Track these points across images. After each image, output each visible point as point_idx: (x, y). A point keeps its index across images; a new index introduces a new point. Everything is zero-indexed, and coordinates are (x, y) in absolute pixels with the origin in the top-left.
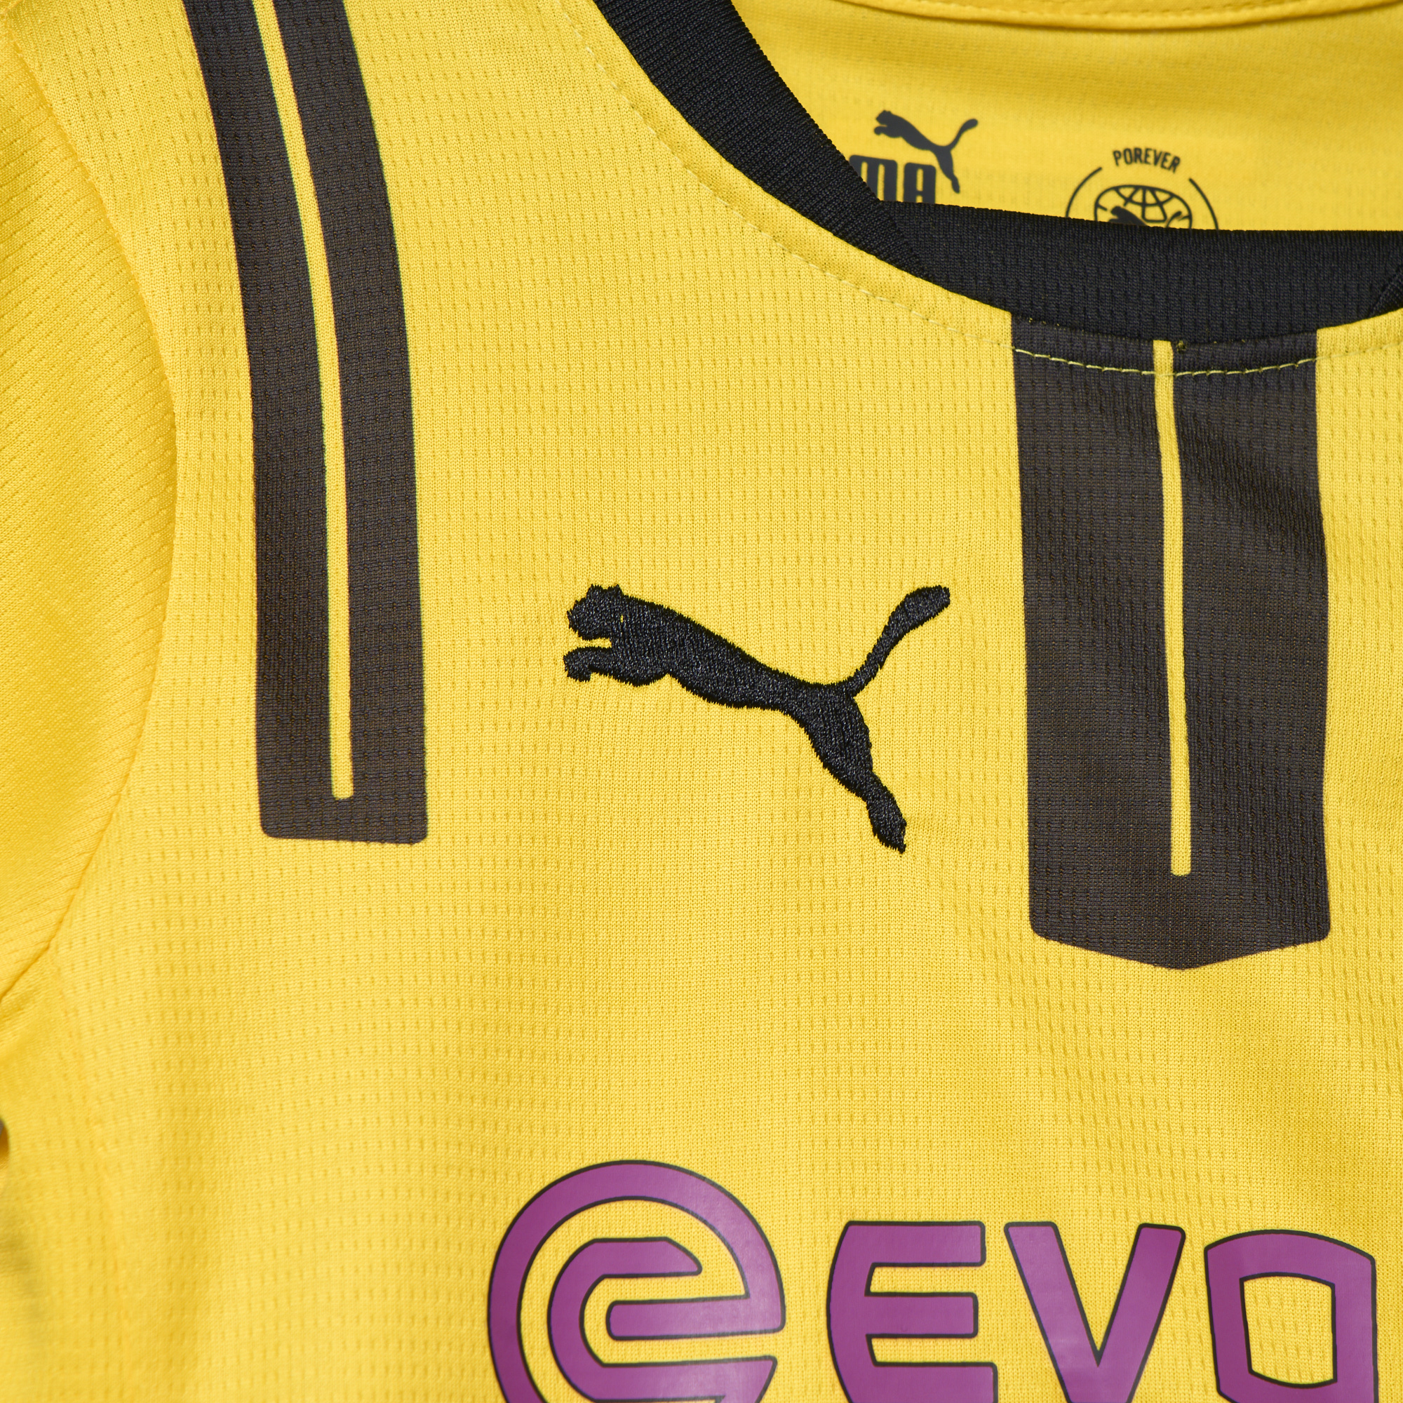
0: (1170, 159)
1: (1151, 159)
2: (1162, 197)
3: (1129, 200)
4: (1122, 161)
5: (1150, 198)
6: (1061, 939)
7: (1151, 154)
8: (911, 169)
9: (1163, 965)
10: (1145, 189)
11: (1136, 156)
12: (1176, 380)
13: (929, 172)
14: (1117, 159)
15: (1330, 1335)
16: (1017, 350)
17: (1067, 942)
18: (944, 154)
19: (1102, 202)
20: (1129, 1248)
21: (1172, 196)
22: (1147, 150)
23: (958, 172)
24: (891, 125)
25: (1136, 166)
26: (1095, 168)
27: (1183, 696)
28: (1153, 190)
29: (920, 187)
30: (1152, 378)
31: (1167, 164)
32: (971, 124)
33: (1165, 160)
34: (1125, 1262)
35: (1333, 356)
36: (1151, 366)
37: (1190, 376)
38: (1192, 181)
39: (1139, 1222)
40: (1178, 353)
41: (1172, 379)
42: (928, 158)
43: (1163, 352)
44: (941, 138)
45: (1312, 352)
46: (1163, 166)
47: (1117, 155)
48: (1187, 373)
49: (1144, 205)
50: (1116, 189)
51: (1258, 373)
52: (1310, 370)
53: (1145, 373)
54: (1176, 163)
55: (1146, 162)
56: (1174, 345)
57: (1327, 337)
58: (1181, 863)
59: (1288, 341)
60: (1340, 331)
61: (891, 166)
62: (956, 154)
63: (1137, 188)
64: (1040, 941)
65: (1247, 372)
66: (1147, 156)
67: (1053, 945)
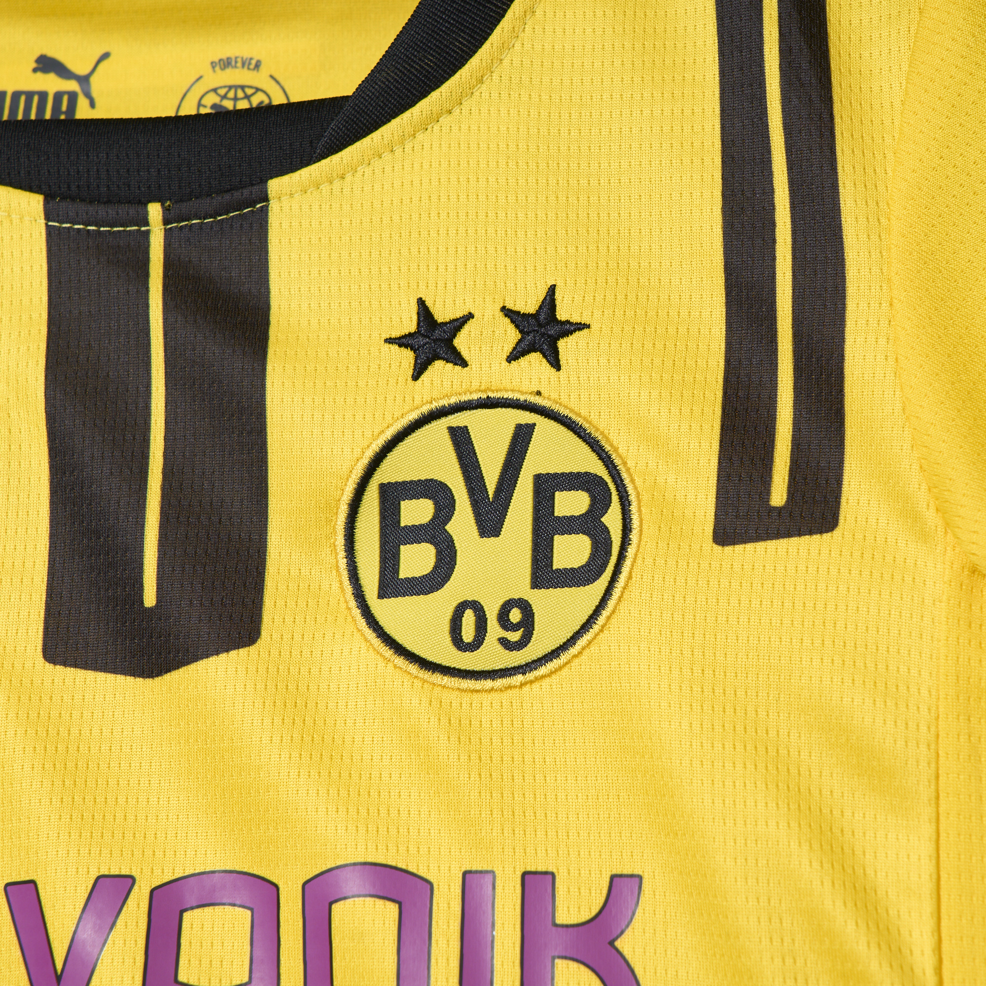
0: (254, 62)
1: (239, 64)
2: (249, 91)
3: (224, 97)
4: (217, 68)
5: (240, 94)
6: (65, 664)
7: (239, 60)
8: (58, 96)
9: (139, 676)
10: (236, 87)
11: (226, 64)
12: (165, 230)
13: (73, 97)
14: (213, 67)
15: (249, 948)
16: (50, 223)
17: (71, 666)
18: (84, 80)
19: (203, 102)
20: (86, 895)
21: (258, 90)
22: (236, 58)
23: (95, 93)
24: (46, 64)
25: (229, 71)
26: (197, 76)
27: (160, 470)
28: (243, 87)
29: (64, 107)
30: (148, 232)
31: (252, 66)
32: (106, 56)
33: (250, 64)
34: (82, 906)
35: (282, 199)
36: (147, 224)
37: (176, 227)
38: (272, 77)
39: (97, 874)
40: (166, 210)
41: (163, 230)
42: (72, 86)
43: (155, 211)
44: (81, 69)
45: (266, 199)
46: (249, 69)
47: (213, 65)
48: (174, 225)
49: (236, 99)
50: (215, 90)
51: (226, 218)
52: (265, 211)
53: (143, 229)
54: (258, 66)
55: (236, 67)
56: (162, 205)
57: (275, 186)
58: (150, 599)
59: (246, 192)
60: (285, 179)
61: (43, 95)
62: (93, 80)
63: (230, 87)
64: (49, 667)
65: (219, 218)
66: (236, 62)
67: (59, 668)
